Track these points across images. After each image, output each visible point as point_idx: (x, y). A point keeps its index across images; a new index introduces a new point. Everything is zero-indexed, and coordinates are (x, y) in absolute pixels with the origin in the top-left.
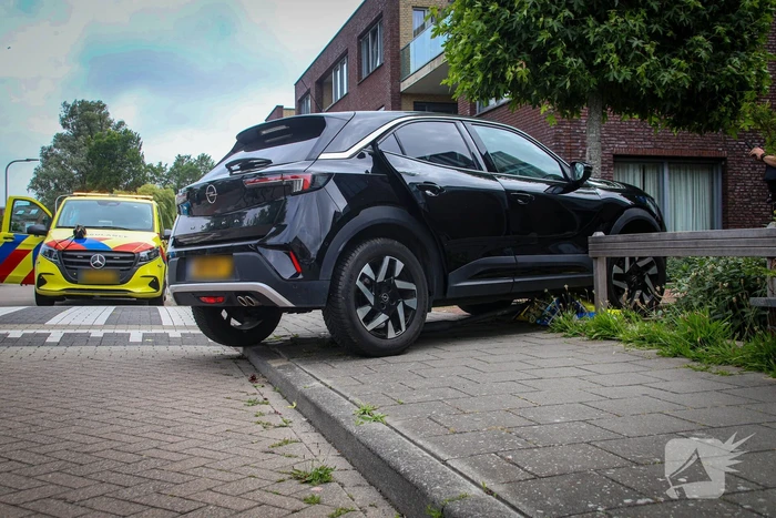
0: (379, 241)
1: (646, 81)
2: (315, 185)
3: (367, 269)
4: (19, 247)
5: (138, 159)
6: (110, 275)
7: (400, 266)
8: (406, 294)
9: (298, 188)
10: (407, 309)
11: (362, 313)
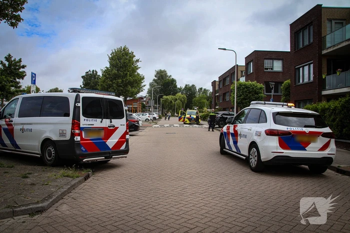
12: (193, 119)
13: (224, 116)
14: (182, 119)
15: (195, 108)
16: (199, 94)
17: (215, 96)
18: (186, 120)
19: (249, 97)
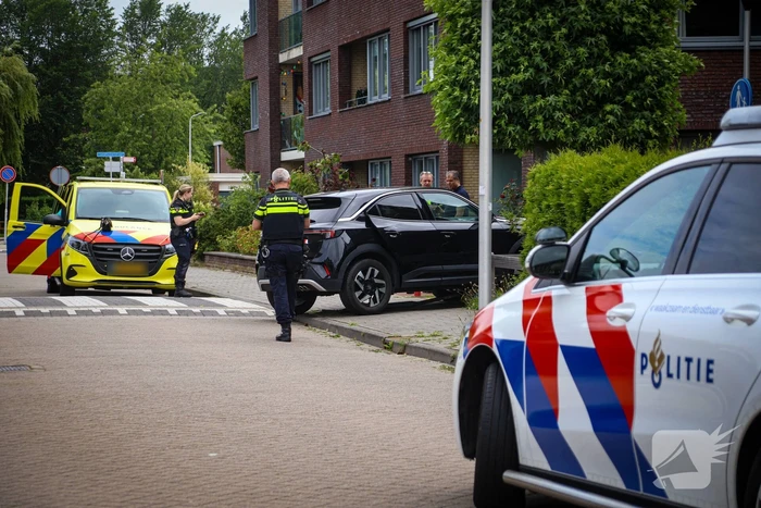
0: (366, 260)
2: (338, 234)
3: (360, 274)
4: (31, 237)
6: (138, 268)
7: (377, 272)
8: (381, 286)
9: (329, 235)
10: (380, 293)
11: (357, 294)
12: (128, 251)
13: (380, 223)
14: (39, 256)
15: (110, 166)
16: (136, 53)
17: (278, 68)
18: (71, 257)
19: (570, 74)
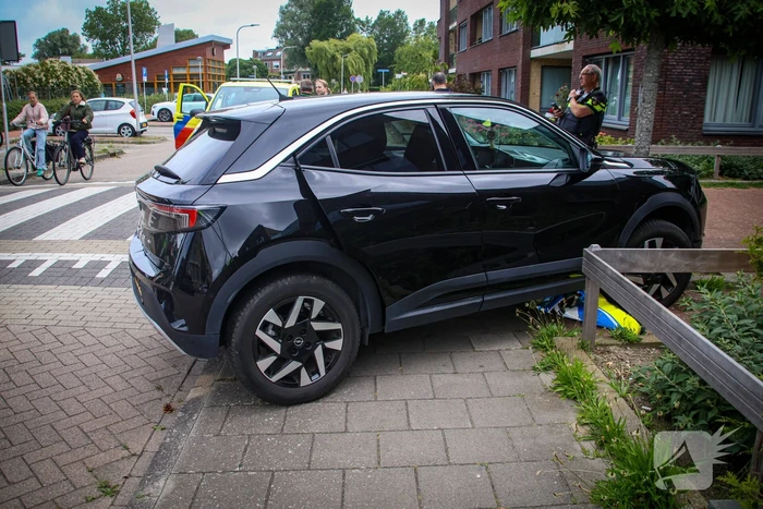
0: (289, 282)
1: (717, 16)
3: (270, 316)
4: (186, 126)
5: (349, 15)
7: (319, 304)
9: (185, 224)
11: (264, 364)
16: (418, 38)
17: (449, 33)
